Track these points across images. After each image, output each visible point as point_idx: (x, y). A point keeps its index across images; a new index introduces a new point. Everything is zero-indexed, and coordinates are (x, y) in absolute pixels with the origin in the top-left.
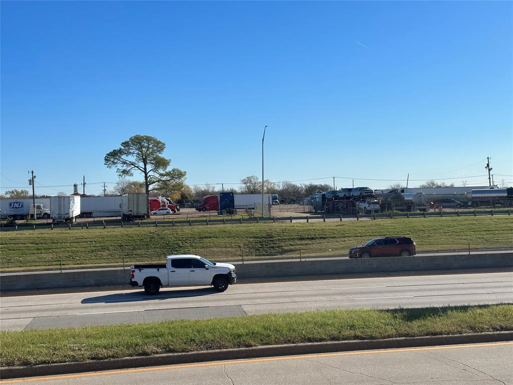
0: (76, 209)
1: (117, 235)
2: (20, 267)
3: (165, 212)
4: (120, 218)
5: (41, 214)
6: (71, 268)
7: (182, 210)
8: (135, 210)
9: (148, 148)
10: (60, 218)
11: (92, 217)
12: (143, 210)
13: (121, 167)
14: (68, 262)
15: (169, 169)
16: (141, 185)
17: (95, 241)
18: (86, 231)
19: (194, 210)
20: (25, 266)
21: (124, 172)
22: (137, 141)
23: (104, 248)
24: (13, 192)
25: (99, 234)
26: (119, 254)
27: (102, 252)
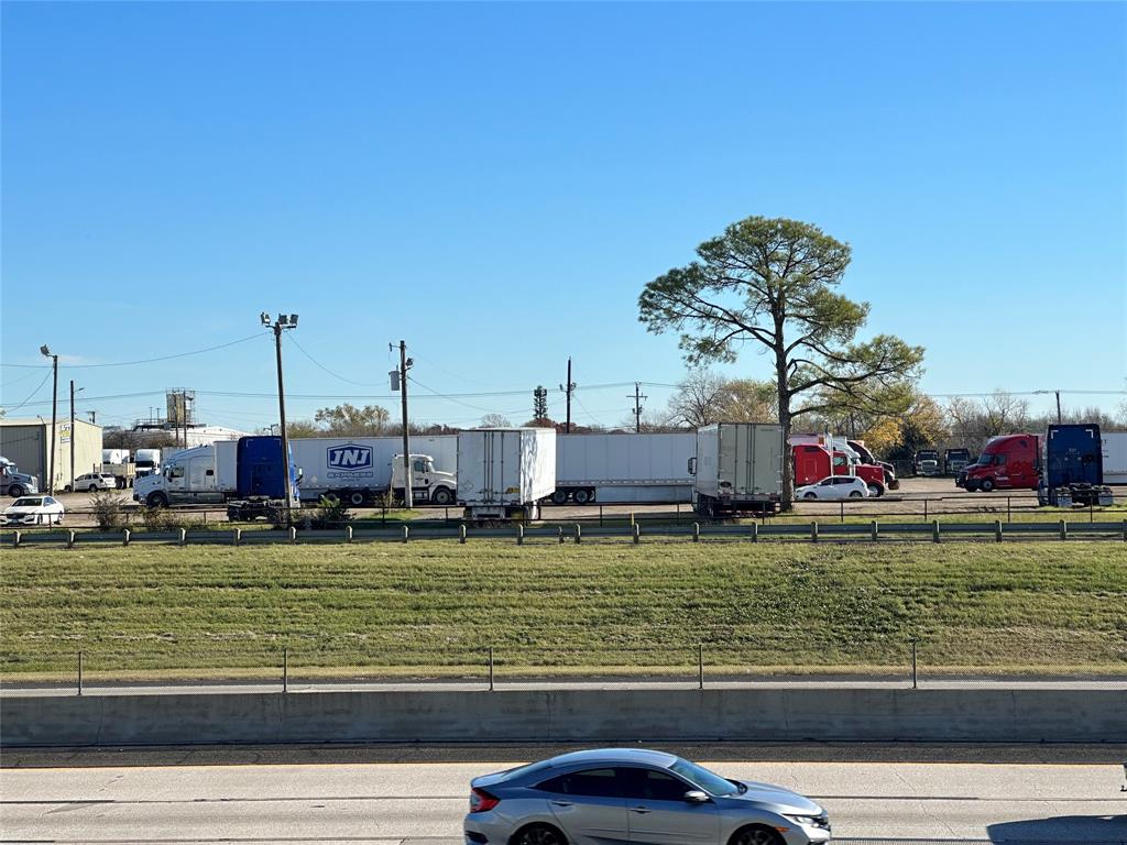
0: (541, 478)
1: (677, 568)
2: (361, 664)
3: (846, 489)
4: (689, 508)
5: (427, 489)
6: (523, 678)
7: (908, 486)
8: (741, 482)
9: (790, 263)
10: (488, 502)
11: (593, 503)
12: (768, 483)
13: (694, 328)
14: (512, 655)
15: (863, 337)
16: (763, 395)
17: (603, 588)
18: (574, 553)
19: (949, 485)
20: (375, 663)
21: (707, 347)
22: (754, 238)
23: (632, 614)
24: (339, 414)
25: (619, 563)
26: (684, 633)
27: (626, 626)
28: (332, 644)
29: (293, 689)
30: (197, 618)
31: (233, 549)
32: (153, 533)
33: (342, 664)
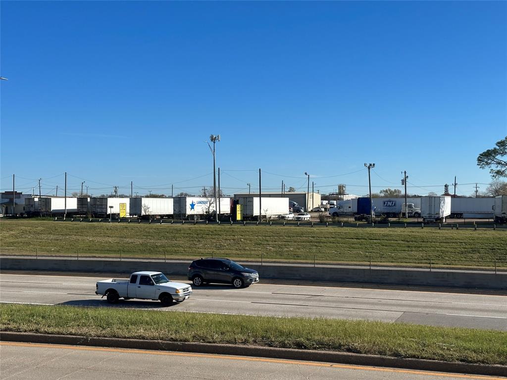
0: (446, 209)
1: (488, 238)
2: (392, 262)
4: (492, 220)
5: (412, 213)
6: (440, 268)
10: (430, 217)
11: (462, 218)
13: (494, 167)
14: (437, 261)
17: (465, 243)
18: (456, 232)
20: (396, 262)
21: (499, 173)
23: (474, 251)
24: (386, 191)
25: (470, 235)
26: (490, 257)
27: (472, 254)
28: (384, 256)
29: (372, 268)
30: (346, 247)
31: (356, 229)
32: (334, 224)
33: (387, 262)
